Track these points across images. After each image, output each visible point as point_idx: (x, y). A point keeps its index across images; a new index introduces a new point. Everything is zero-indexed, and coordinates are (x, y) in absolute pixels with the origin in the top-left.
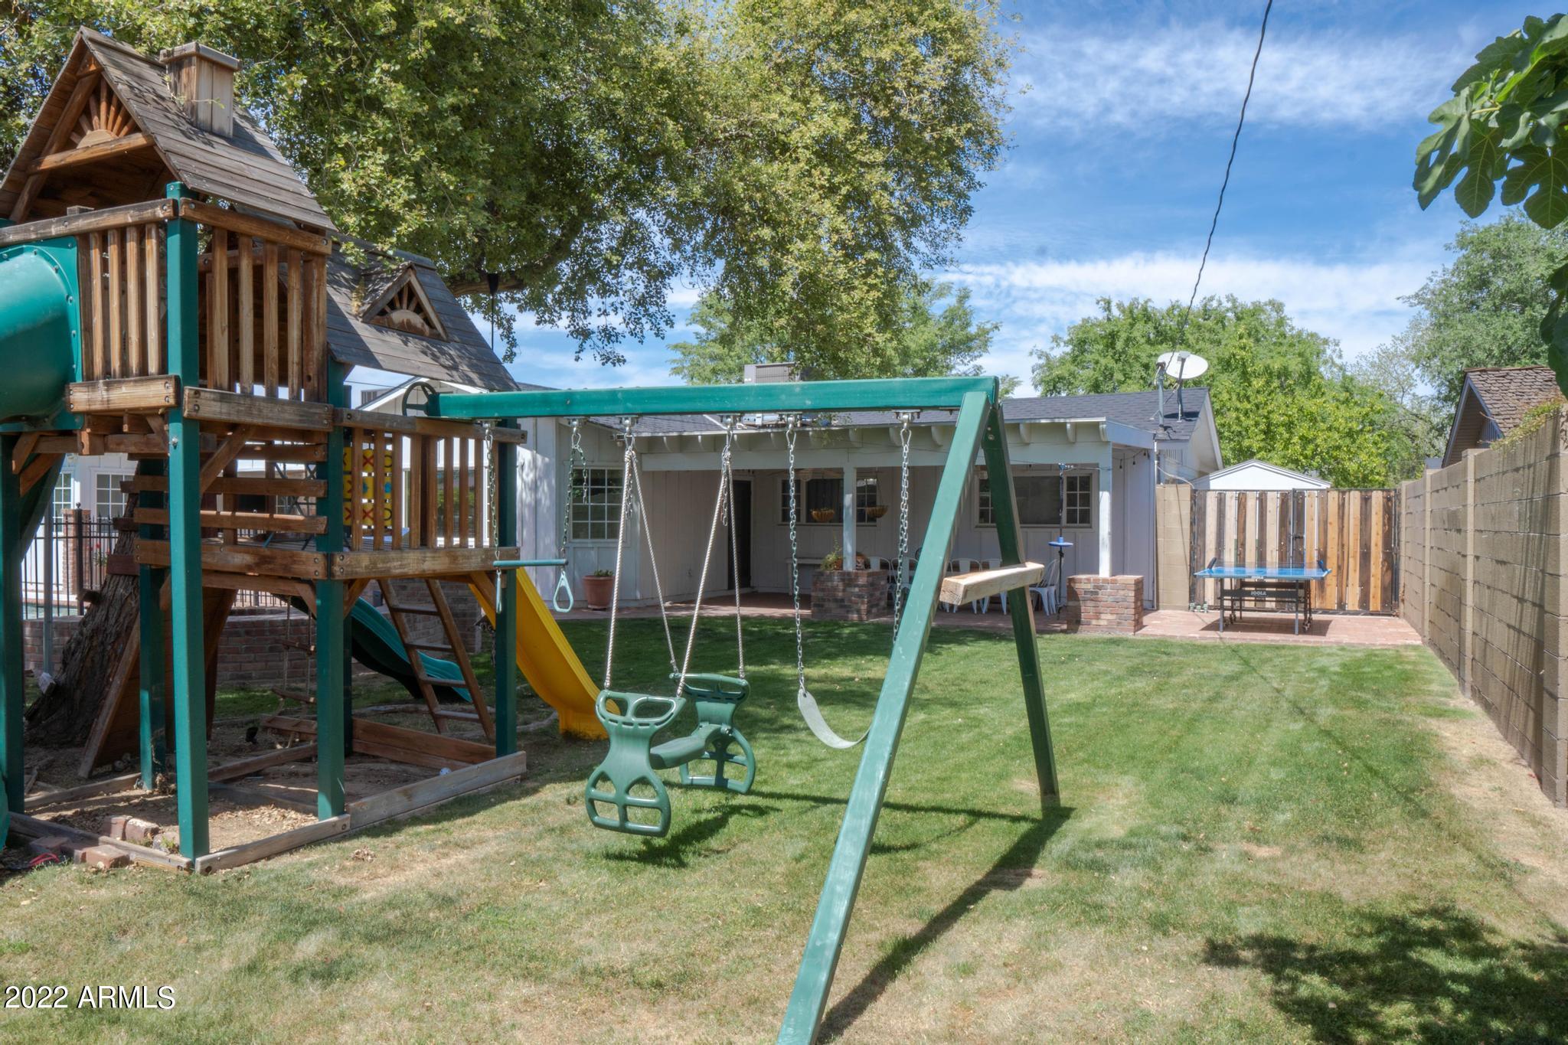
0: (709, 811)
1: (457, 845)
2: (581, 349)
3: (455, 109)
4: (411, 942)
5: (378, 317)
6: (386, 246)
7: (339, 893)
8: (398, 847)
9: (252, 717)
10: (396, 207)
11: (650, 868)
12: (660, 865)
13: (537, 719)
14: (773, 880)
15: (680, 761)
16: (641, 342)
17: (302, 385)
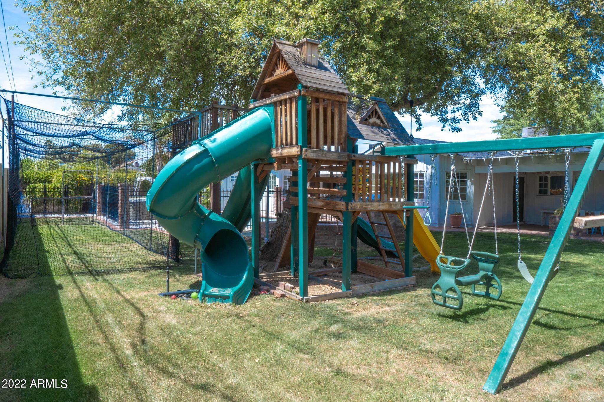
0: (484, 305)
1: (386, 304)
2: (444, 126)
3: (391, 47)
4: (365, 332)
5: (364, 121)
6: (367, 97)
7: (345, 314)
8: (367, 303)
9: (326, 257)
10: (370, 83)
11: (454, 321)
12: (458, 321)
13: (424, 266)
14: (503, 333)
15: (468, 284)
16: (468, 123)
17: (339, 145)
